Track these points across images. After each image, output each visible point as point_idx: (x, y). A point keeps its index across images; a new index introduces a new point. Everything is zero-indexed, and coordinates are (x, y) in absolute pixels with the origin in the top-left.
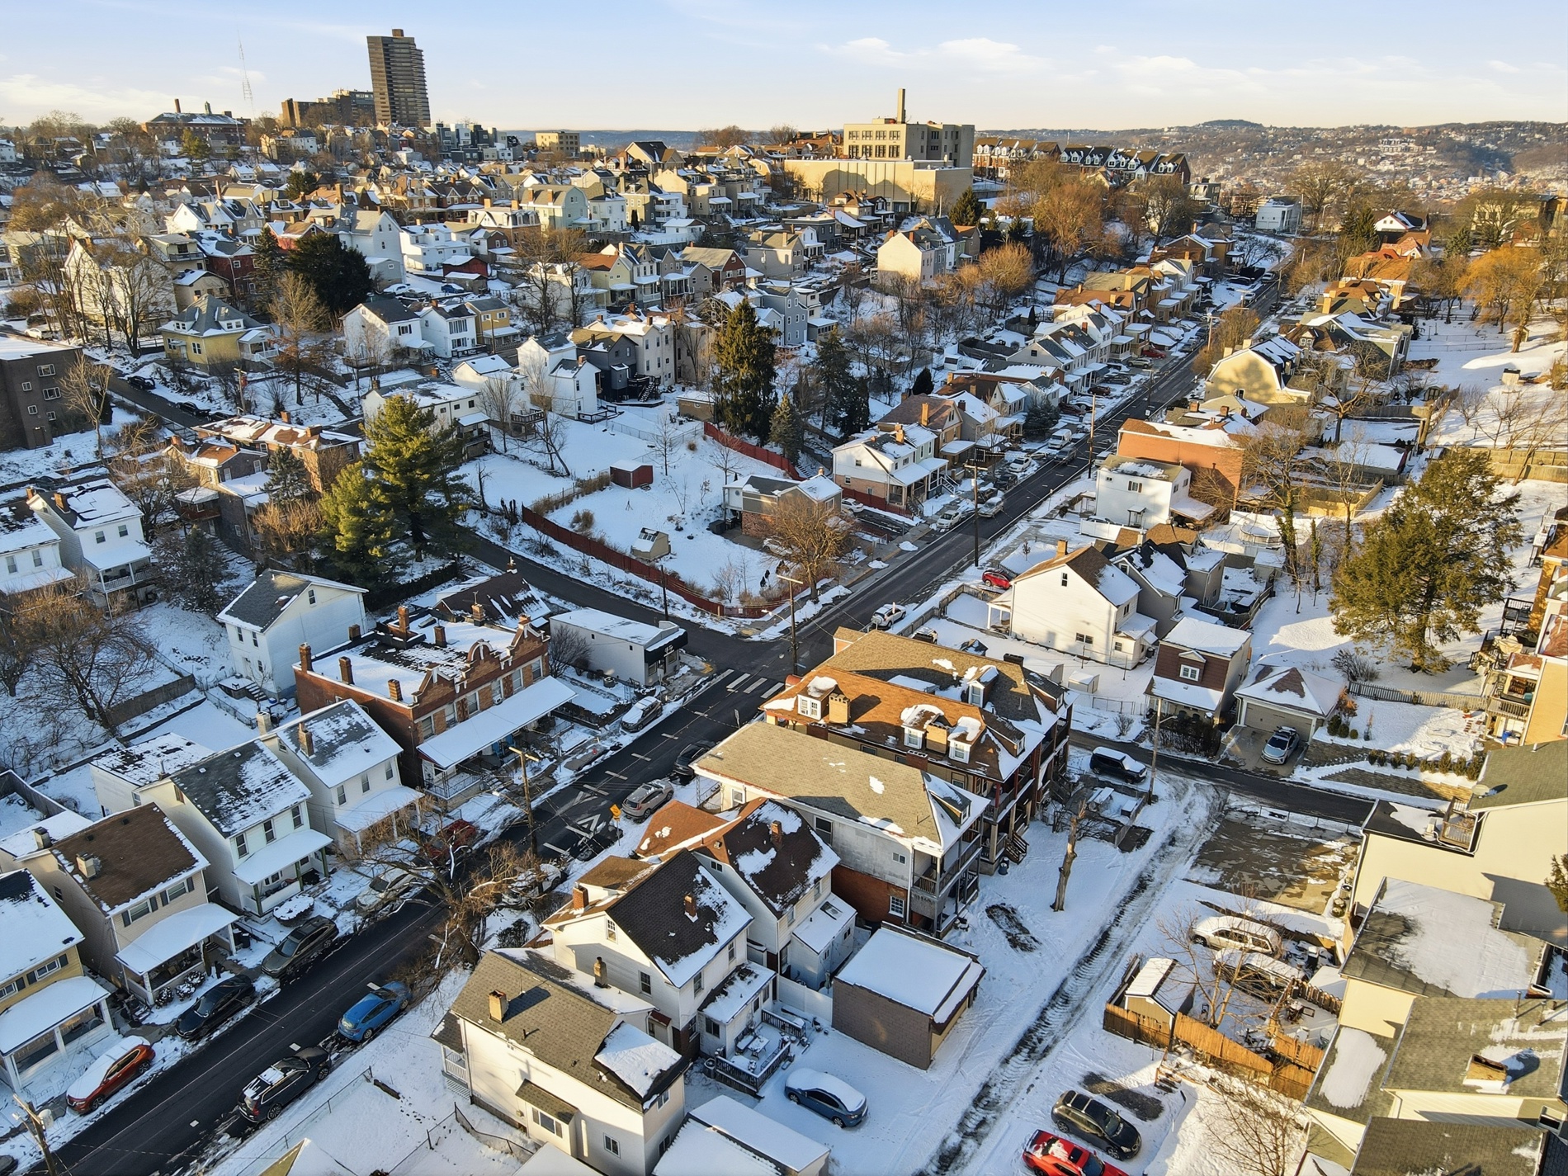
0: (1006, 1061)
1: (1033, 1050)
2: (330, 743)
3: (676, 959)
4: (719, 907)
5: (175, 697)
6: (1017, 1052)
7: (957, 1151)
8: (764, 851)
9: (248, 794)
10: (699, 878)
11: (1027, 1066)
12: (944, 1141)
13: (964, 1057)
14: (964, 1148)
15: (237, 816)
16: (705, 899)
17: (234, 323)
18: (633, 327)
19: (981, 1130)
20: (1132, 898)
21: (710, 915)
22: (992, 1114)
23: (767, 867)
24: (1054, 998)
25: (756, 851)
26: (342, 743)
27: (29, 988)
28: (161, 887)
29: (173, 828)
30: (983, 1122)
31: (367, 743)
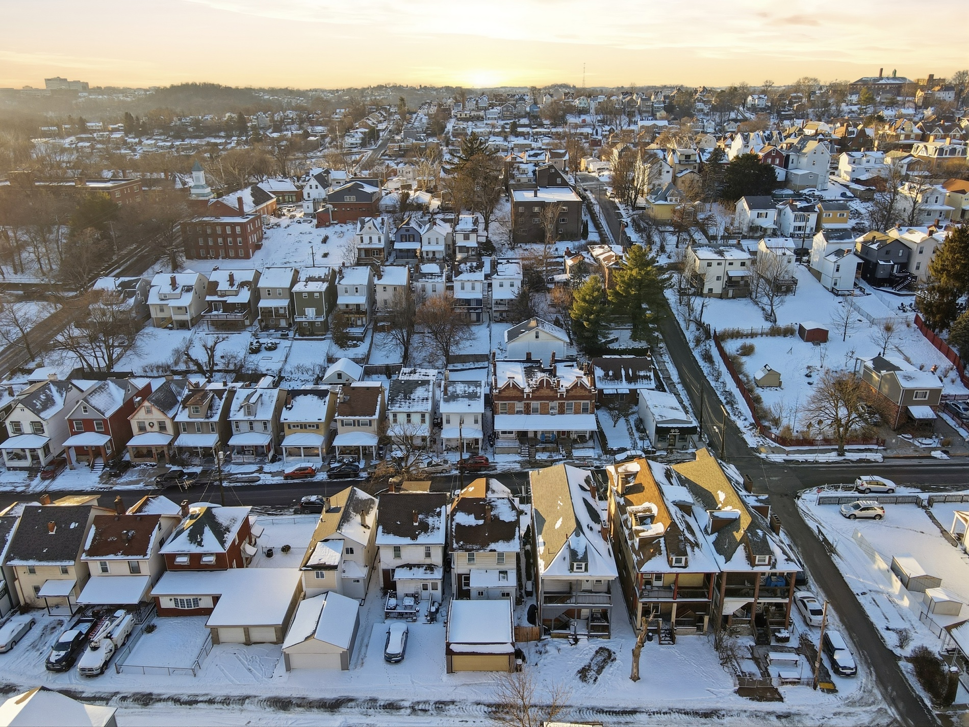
0: (478, 704)
1: (495, 712)
2: (458, 395)
3: (388, 533)
4: (433, 528)
5: (478, 362)
6: (489, 706)
7: (399, 708)
8: (477, 518)
9: (410, 399)
10: (438, 510)
11: (482, 713)
12: (403, 700)
13: (468, 685)
14: (403, 710)
15: (398, 405)
16: (430, 521)
17: (674, 199)
18: (916, 236)
19: (419, 712)
20: (686, 713)
21: (425, 528)
22: (434, 712)
23: (470, 526)
24: (548, 706)
25: (473, 515)
26: (463, 397)
27: (304, 430)
28: (357, 418)
29: (379, 399)
30: (425, 711)
31: (471, 402)
